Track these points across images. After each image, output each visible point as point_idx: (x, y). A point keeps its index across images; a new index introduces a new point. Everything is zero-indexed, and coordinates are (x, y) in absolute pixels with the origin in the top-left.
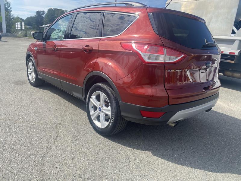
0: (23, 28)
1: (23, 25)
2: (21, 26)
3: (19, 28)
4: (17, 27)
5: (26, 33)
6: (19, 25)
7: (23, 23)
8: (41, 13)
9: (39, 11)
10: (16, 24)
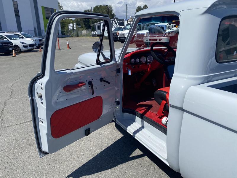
0: (75, 28)
1: (75, 25)
2: (73, 26)
3: (72, 29)
4: (69, 28)
5: (78, 33)
6: (71, 26)
7: (75, 24)
10: (69, 25)
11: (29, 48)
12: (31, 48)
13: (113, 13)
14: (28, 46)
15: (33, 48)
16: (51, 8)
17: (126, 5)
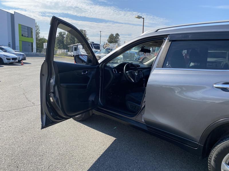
4: (45, 47)
8: (63, 34)
9: (61, 32)
10: (44, 44)
11: (11, 61)
12: (13, 61)
13: (87, 37)
14: (11, 59)
15: (15, 61)
16: (28, 27)
17: (101, 32)
